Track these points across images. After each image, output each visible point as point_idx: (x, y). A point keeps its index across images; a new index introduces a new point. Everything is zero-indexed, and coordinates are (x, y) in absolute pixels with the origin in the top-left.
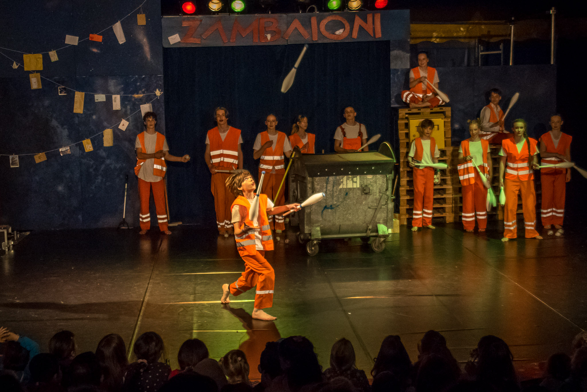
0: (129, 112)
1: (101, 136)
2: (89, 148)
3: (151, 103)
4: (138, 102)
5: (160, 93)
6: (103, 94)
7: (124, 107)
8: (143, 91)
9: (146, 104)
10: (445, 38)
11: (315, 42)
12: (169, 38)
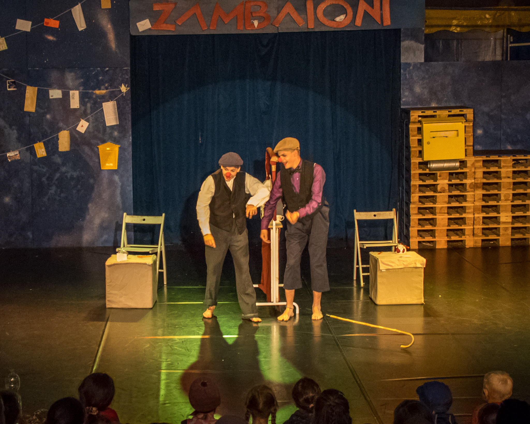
0: (89, 111)
1: (55, 138)
2: (41, 152)
3: (115, 100)
4: (100, 99)
5: (126, 89)
6: (59, 89)
7: (83, 105)
8: (106, 86)
9: (109, 101)
10: (467, 26)
11: (311, 30)
12: (138, 24)
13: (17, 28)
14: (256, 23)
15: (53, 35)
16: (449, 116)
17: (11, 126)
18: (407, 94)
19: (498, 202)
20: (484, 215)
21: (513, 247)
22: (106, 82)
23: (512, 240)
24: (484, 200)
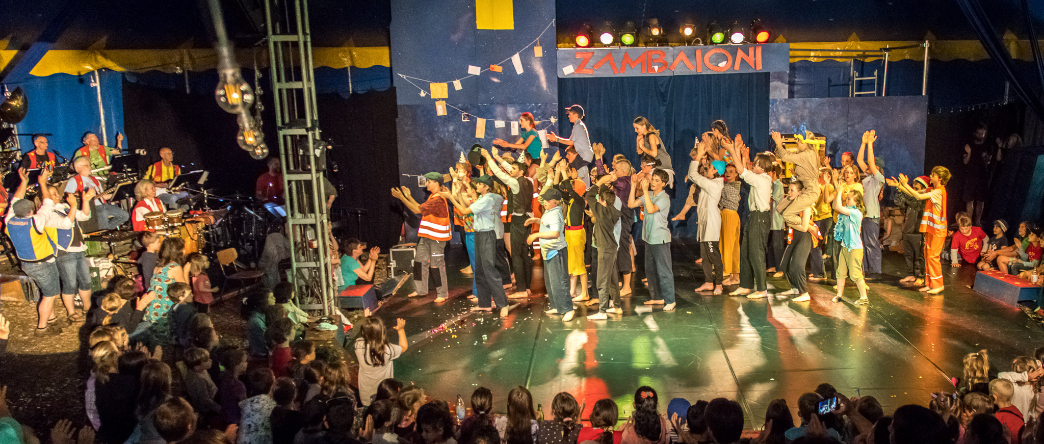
5: (555, 120)
6: (502, 120)
10: (822, 57)
11: (699, 74)
12: (564, 69)
13: (469, 72)
14: (656, 68)
15: (497, 78)
17: (465, 149)
18: (774, 123)
22: (540, 115)
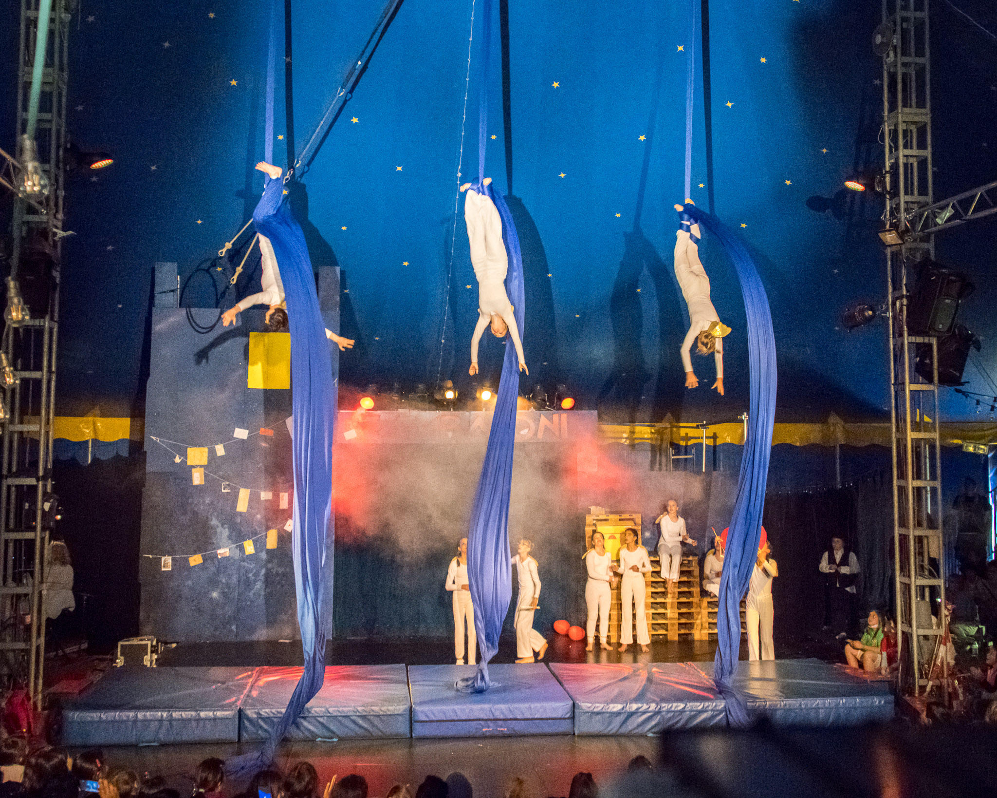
1: (264, 537)
2: (250, 550)
6: (269, 491)
12: (345, 434)
13: (235, 436)
14: (450, 434)
16: (620, 520)
17: (223, 525)
19: (665, 599)
20: (653, 611)
21: (679, 642)
23: (679, 635)
24: (652, 597)
